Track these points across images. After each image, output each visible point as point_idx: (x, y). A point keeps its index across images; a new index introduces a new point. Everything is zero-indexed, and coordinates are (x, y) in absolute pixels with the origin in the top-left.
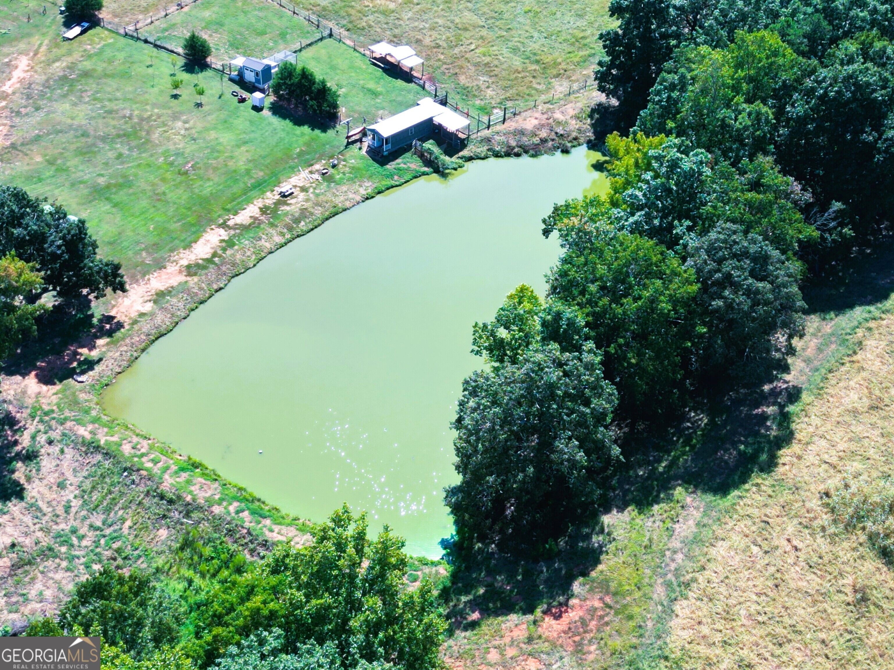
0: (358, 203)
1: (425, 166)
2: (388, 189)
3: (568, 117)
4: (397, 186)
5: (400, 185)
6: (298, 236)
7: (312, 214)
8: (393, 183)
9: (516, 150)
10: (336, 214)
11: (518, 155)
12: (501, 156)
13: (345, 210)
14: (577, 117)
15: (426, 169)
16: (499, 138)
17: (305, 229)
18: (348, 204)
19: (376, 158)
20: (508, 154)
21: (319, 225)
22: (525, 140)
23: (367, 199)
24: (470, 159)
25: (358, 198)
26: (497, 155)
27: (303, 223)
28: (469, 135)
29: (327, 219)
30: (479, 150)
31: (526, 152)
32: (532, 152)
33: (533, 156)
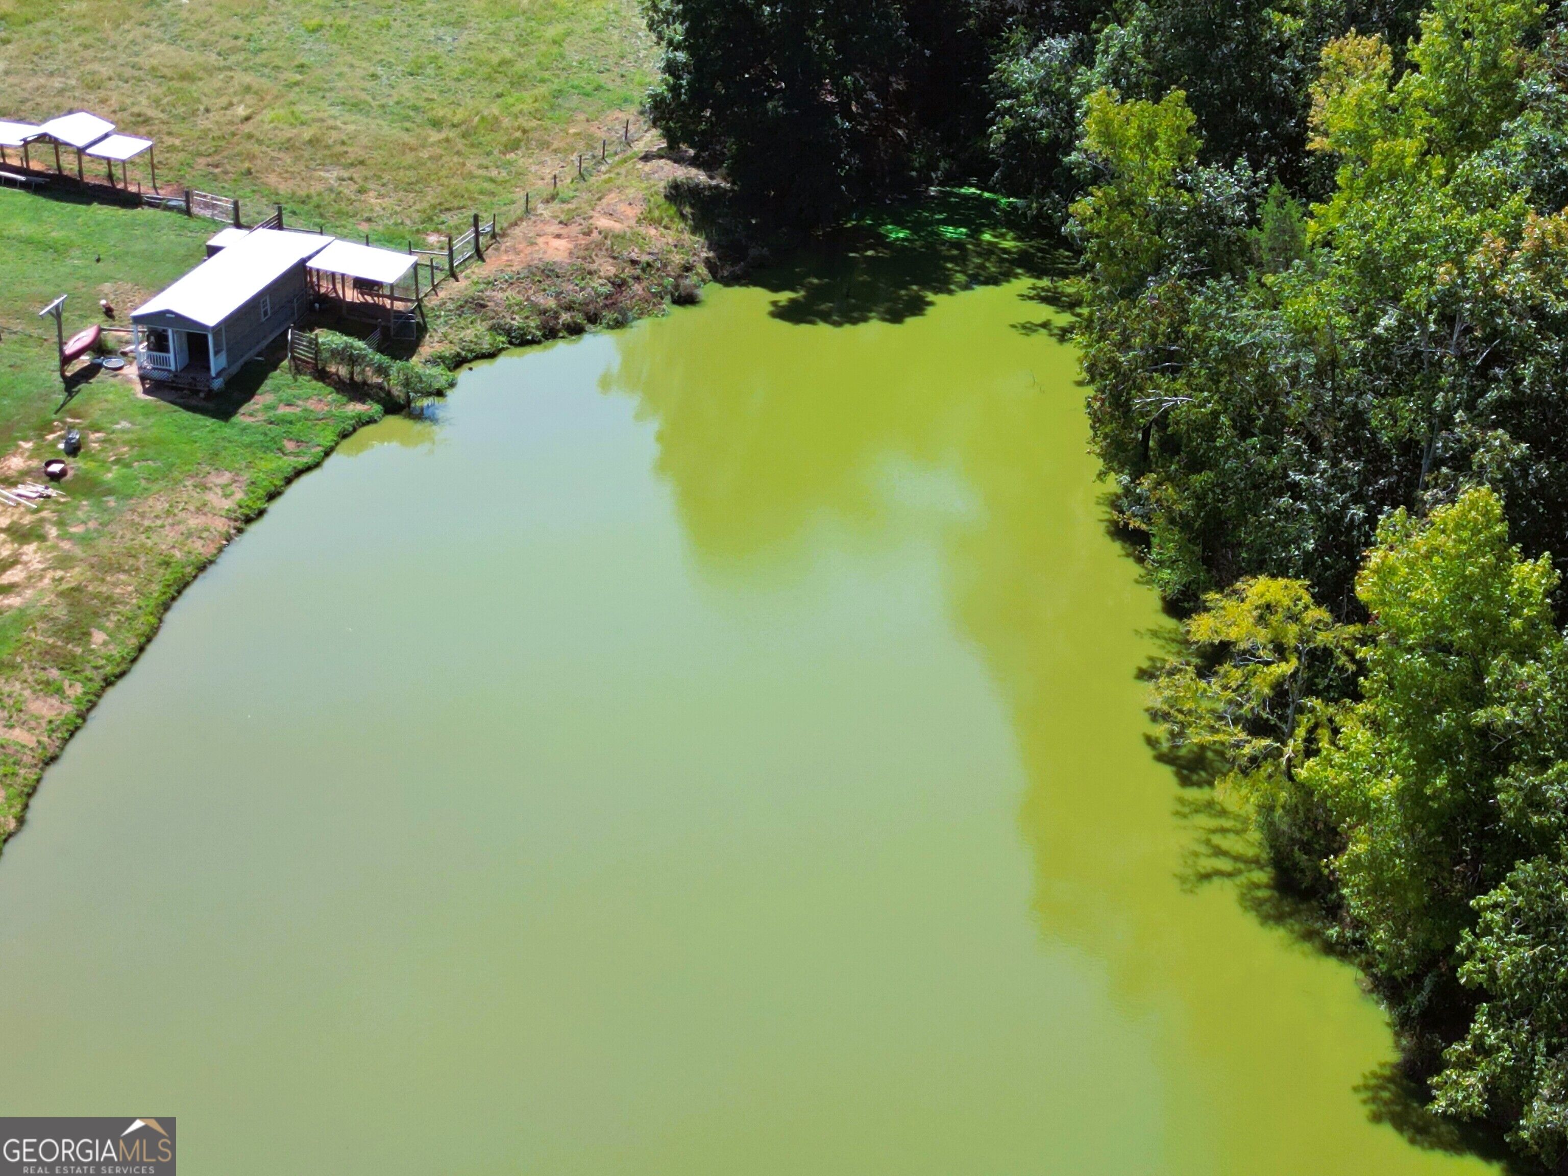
0: (229, 539)
1: (351, 399)
2: (289, 481)
3: (633, 222)
4: (309, 469)
5: (317, 465)
6: (109, 682)
7: (109, 600)
8: (289, 463)
9: (565, 317)
10: (182, 585)
11: (576, 330)
12: (534, 342)
13: (202, 568)
14: (647, 219)
15: (356, 408)
16: (500, 295)
17: (116, 651)
18: (201, 549)
19: (194, 402)
20: (551, 333)
21: (155, 630)
22: (572, 290)
23: (248, 520)
24: (458, 362)
25: (221, 525)
26: (521, 340)
27: (98, 637)
28: (419, 301)
29: (166, 607)
30: (469, 334)
31: (593, 319)
32: (609, 316)
33: (619, 324)
